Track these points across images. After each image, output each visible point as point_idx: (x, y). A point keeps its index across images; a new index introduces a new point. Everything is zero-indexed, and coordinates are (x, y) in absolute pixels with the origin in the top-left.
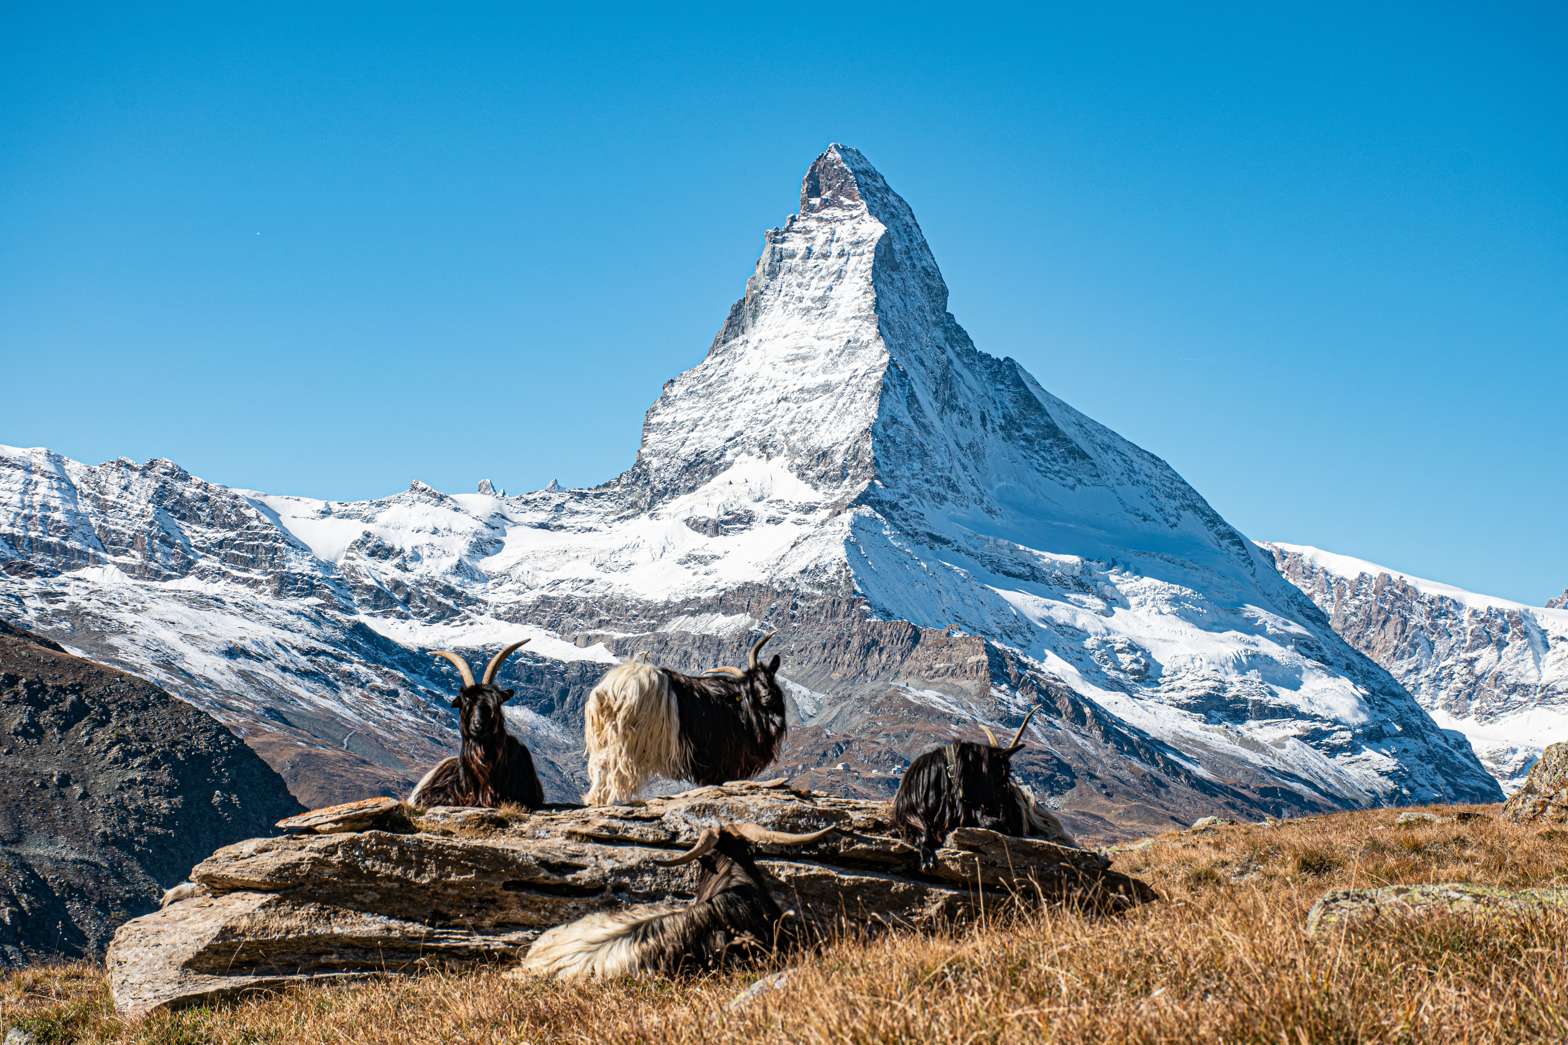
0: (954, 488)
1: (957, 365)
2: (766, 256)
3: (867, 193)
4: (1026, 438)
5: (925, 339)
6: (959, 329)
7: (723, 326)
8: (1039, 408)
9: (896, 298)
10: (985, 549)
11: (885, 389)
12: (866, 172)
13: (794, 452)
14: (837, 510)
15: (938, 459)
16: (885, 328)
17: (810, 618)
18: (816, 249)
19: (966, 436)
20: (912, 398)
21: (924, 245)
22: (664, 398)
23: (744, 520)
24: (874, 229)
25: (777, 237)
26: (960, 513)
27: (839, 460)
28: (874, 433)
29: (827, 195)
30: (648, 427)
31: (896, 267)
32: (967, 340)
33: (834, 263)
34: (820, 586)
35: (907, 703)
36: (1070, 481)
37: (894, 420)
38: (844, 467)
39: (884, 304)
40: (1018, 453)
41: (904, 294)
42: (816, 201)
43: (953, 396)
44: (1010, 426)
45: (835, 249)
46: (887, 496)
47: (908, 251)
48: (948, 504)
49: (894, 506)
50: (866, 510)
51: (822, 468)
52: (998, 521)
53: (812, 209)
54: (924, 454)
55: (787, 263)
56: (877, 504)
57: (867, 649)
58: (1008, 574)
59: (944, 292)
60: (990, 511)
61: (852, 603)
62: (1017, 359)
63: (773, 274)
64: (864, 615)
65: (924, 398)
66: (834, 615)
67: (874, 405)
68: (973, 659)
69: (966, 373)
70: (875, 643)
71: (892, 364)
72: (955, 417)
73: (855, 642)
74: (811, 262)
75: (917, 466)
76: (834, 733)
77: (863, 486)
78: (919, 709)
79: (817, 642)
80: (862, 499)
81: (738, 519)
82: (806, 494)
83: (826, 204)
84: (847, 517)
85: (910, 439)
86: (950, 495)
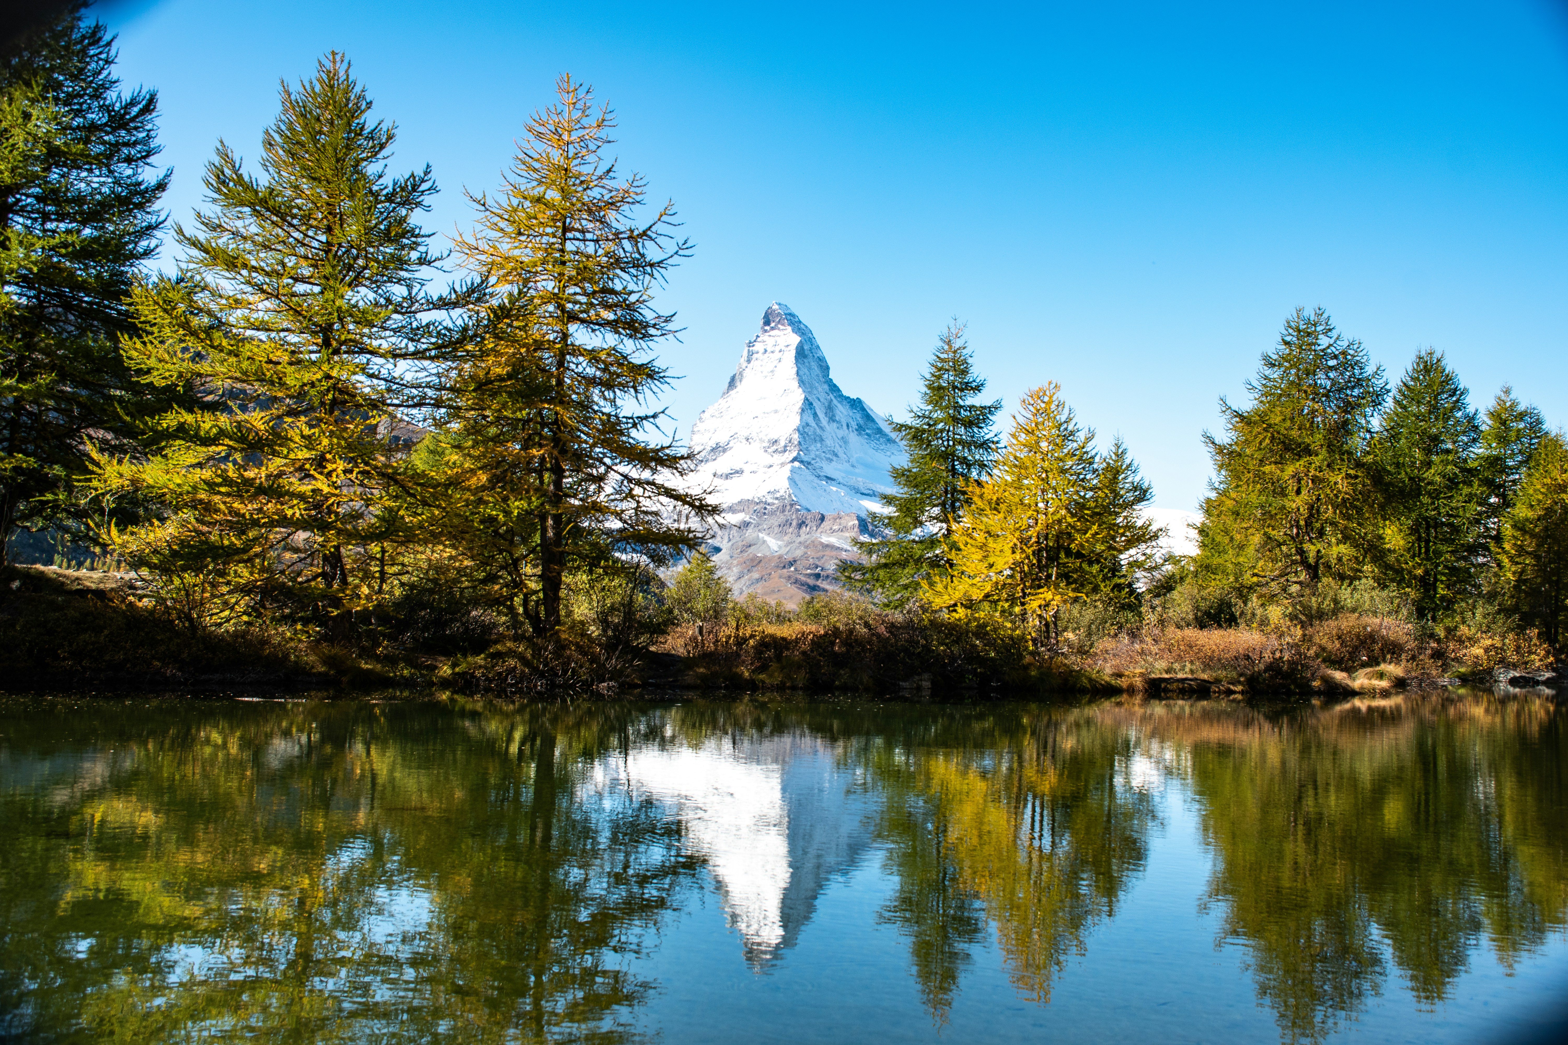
0: (836, 455)
1: (835, 402)
2: (745, 354)
3: (791, 323)
4: (868, 434)
5: (820, 389)
6: (835, 386)
7: (727, 385)
8: (873, 420)
9: (806, 371)
10: (852, 482)
11: (803, 410)
12: (790, 314)
13: (761, 440)
14: (783, 464)
15: (829, 442)
16: (802, 383)
17: (773, 513)
18: (769, 350)
19: (840, 433)
20: (815, 415)
21: (818, 347)
22: (700, 419)
23: (740, 472)
24: (795, 339)
25: (750, 344)
26: (839, 466)
27: (782, 443)
28: (798, 430)
29: (773, 325)
30: (693, 432)
31: (805, 357)
32: (839, 390)
33: (777, 355)
34: (777, 498)
35: (822, 543)
36: (888, 453)
37: (808, 425)
38: (785, 446)
39: (801, 373)
40: (864, 441)
41: (810, 369)
42: (767, 328)
43: (834, 415)
44: (860, 429)
45: (777, 349)
46: (806, 459)
47: (811, 350)
48: (834, 463)
49: (809, 463)
50: (797, 464)
51: (775, 447)
52: (857, 471)
53: (766, 331)
54: (822, 440)
55: (755, 356)
56: (802, 462)
57: (800, 525)
58: (863, 494)
59: (828, 368)
60: (853, 466)
61: (792, 505)
62: (862, 399)
63: (749, 361)
64: (798, 510)
65: (821, 415)
66: (784, 511)
67: (798, 418)
68: (851, 523)
69: (839, 405)
70: (803, 522)
71: (806, 399)
72: (835, 425)
73: (794, 523)
74: (767, 355)
75: (819, 445)
76: (789, 557)
77: (795, 454)
78: (827, 546)
79: (777, 524)
80: (794, 460)
81: (737, 472)
82: (768, 459)
83: (772, 329)
84: (789, 466)
85: (815, 433)
86: (835, 458)
